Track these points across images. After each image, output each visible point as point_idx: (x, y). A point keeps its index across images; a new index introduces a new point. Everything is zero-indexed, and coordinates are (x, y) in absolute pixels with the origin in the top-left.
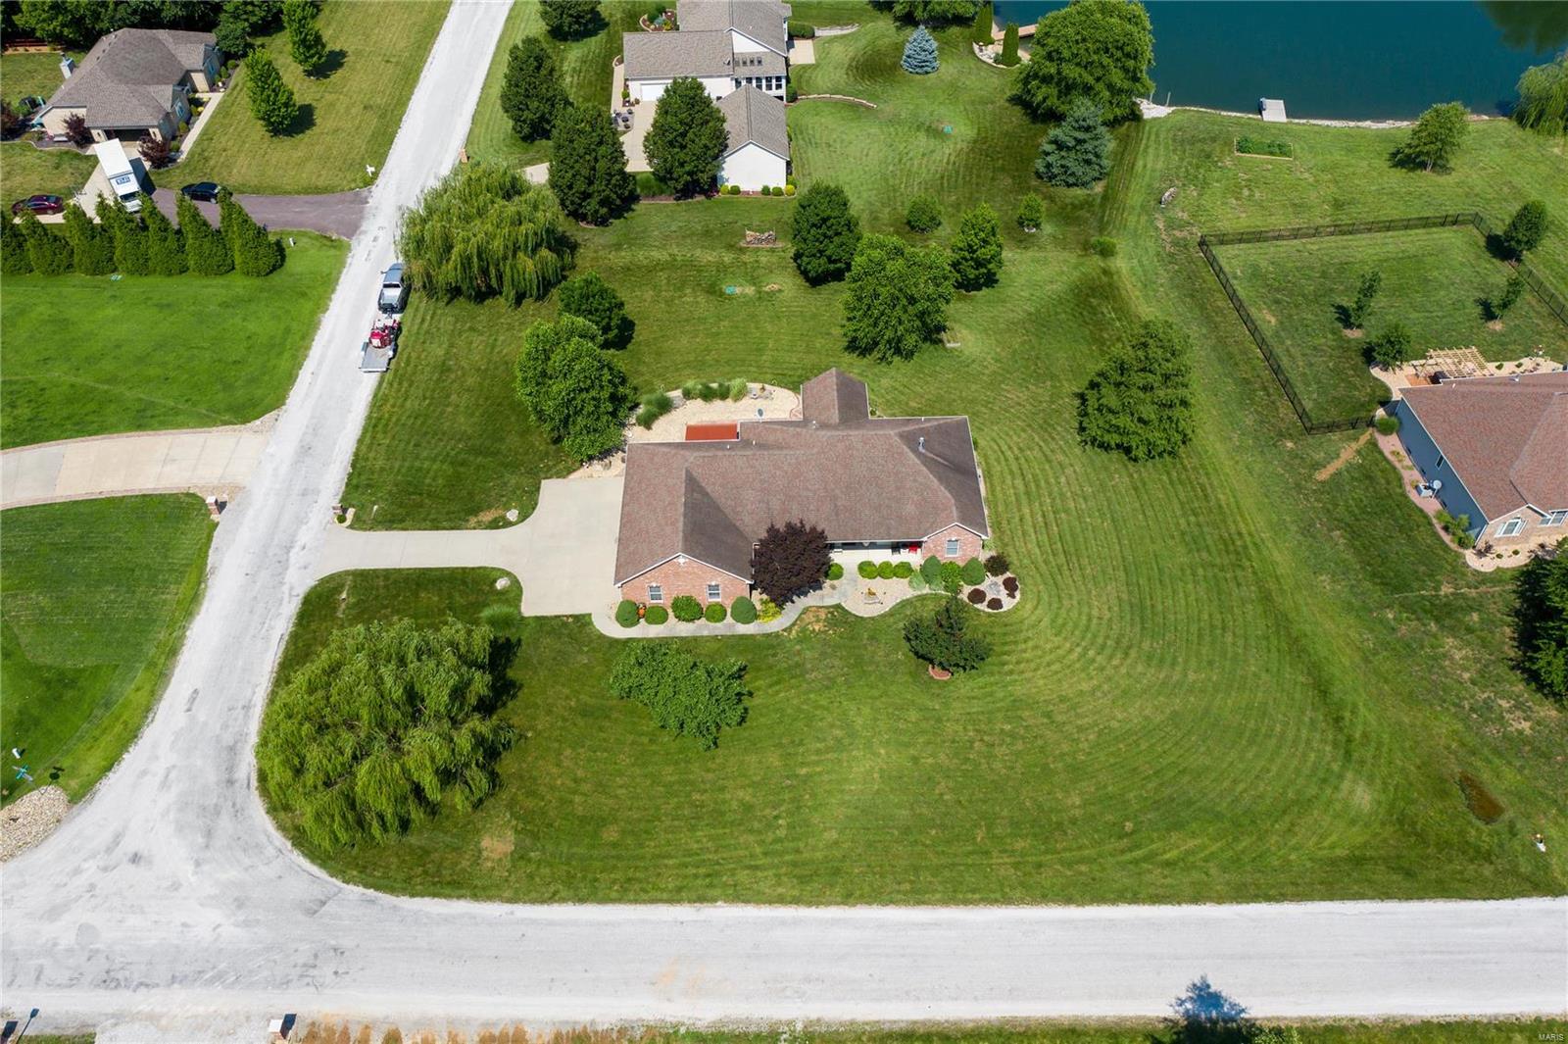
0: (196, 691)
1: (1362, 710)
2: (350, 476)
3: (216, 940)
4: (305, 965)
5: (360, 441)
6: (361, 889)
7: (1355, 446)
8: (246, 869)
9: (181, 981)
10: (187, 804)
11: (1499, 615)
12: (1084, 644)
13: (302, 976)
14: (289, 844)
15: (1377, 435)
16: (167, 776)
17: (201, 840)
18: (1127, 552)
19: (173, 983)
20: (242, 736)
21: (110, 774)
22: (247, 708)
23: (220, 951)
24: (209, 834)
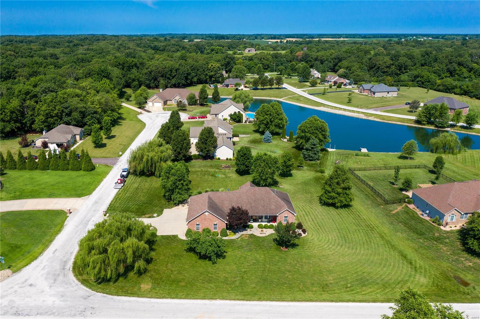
0: (56, 249)
1: (418, 261)
2: (108, 208)
3: (53, 304)
4: (81, 311)
5: (112, 201)
6: (102, 294)
7: (401, 207)
8: (66, 288)
9: (40, 314)
10: (49, 273)
11: (455, 240)
12: (328, 244)
13: (80, 314)
14: (80, 283)
15: (407, 204)
16: (44, 267)
17: (52, 281)
18: (338, 226)
19: (37, 315)
20: (69, 259)
21: (27, 267)
22: (71, 253)
23: (54, 307)
24: (55, 280)
